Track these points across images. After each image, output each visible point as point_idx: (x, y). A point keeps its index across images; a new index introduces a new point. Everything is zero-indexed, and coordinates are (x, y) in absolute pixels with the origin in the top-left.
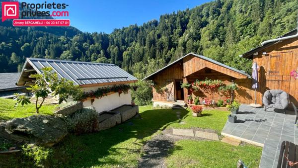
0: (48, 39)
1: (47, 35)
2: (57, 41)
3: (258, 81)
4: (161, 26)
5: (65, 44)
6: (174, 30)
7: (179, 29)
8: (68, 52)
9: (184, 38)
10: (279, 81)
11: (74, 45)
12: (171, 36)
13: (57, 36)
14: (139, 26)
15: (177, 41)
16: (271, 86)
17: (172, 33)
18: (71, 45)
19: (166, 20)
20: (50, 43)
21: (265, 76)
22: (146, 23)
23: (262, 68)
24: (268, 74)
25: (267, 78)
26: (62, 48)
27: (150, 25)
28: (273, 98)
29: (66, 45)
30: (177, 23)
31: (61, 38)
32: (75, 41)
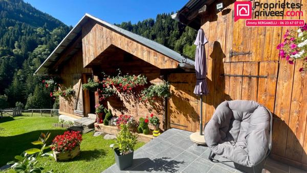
0: (20, 29)
1: (20, 25)
2: (31, 32)
3: (209, 76)
4: (157, 26)
5: (41, 37)
6: (171, 31)
7: (177, 31)
8: (44, 46)
9: (182, 42)
10: (250, 77)
11: (53, 40)
12: (167, 38)
13: (32, 27)
14: (133, 24)
15: (174, 44)
16: (234, 93)
17: (169, 35)
18: (50, 38)
19: (163, 20)
20: (22, 34)
21: (221, 65)
22: (141, 22)
23: (217, 45)
24: (228, 60)
25: (227, 69)
26: (38, 42)
27: (146, 24)
28: (235, 123)
29: (43, 39)
30: (175, 24)
31: (38, 30)
32: (55, 34)
